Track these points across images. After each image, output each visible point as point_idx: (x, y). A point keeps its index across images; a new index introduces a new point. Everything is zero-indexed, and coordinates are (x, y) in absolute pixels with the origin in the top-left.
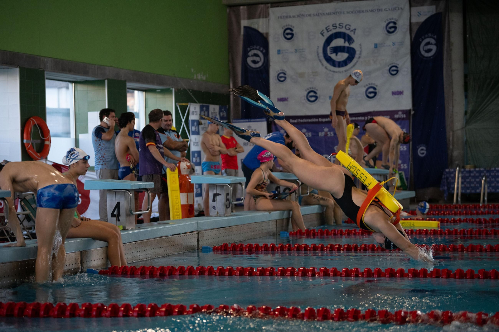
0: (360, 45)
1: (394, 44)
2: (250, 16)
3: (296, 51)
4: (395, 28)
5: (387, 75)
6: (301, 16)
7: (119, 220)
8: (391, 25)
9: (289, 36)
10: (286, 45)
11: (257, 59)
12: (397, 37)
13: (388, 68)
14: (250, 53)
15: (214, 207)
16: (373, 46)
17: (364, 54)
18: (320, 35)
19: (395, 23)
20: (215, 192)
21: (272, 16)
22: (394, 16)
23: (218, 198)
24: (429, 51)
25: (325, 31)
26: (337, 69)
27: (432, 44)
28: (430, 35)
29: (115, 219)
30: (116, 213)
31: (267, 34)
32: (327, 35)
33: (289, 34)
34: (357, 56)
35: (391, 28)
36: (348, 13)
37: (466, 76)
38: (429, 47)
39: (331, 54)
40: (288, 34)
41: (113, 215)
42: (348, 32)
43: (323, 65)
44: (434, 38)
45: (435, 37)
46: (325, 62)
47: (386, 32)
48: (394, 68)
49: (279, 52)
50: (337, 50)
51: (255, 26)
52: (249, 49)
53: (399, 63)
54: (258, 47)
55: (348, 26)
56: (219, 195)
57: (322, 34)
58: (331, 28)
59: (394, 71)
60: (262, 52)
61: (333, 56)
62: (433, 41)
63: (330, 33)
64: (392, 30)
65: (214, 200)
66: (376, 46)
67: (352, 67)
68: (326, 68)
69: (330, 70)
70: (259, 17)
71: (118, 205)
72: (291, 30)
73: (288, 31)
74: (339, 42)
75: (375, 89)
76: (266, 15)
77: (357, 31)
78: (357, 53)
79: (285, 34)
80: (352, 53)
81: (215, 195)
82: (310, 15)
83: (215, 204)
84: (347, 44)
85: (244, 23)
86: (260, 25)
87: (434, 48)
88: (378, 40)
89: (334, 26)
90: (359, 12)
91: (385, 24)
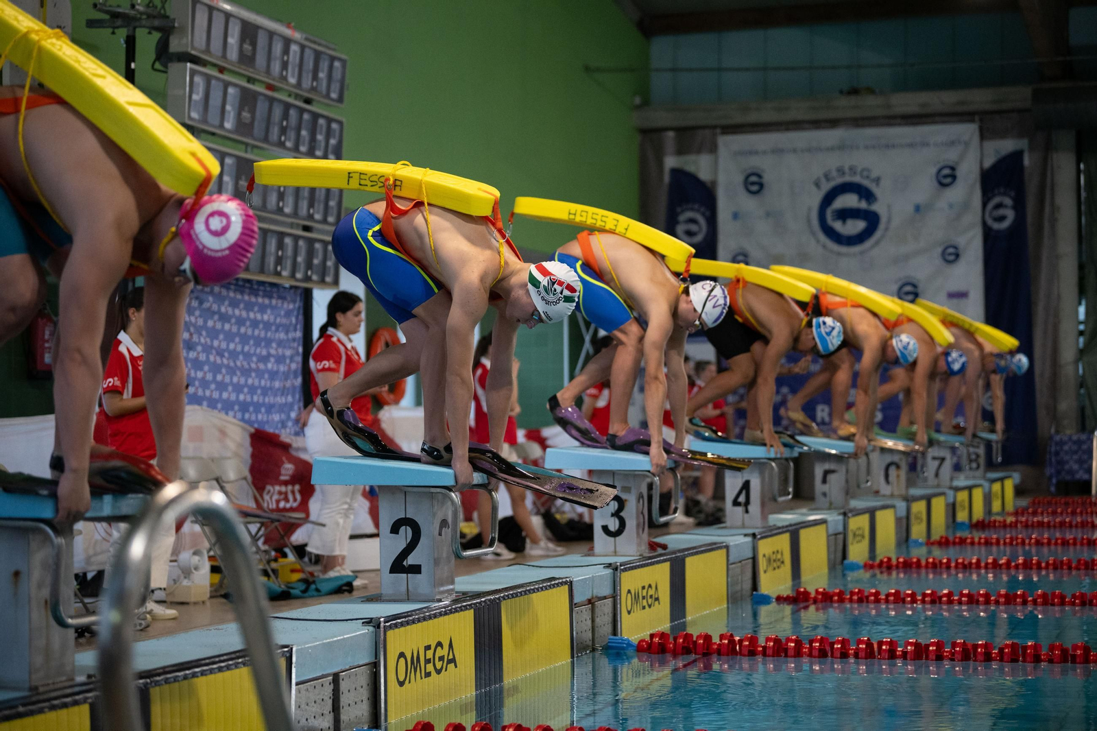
0: (889, 206)
1: (951, 206)
2: (681, 151)
3: (768, 214)
4: (954, 177)
5: (938, 261)
6: (778, 151)
7: (747, 511)
8: (946, 171)
9: (755, 188)
10: (749, 204)
11: (694, 228)
12: (956, 193)
13: (940, 250)
14: (682, 218)
15: (824, 494)
16: (911, 209)
17: (896, 222)
18: (814, 188)
19: (953, 169)
20: (827, 466)
21: (722, 150)
22: (951, 156)
23: (831, 477)
24: (1002, 219)
25: (823, 180)
26: (844, 249)
27: (1006, 206)
28: (1002, 190)
29: (740, 509)
30: (742, 499)
31: (714, 183)
32: (826, 187)
33: (755, 184)
34: (882, 226)
35: (947, 177)
36: (867, 147)
37: (1081, 267)
38: (1001, 212)
39: (834, 220)
40: (753, 183)
41: (736, 503)
42: (866, 183)
43: (818, 241)
44: (1011, 197)
45: (1013, 194)
46: (822, 237)
47: (935, 184)
48: (951, 250)
49: (736, 216)
50: (844, 215)
51: (691, 168)
52: (679, 210)
53: (961, 241)
54: (696, 206)
55: (866, 172)
56: (833, 471)
57: (817, 185)
58: (834, 174)
59: (952, 255)
60: (703, 214)
61: (838, 226)
62: (1008, 201)
63: (832, 184)
64: (948, 180)
65: (824, 481)
66: (918, 209)
67: (873, 247)
68: (824, 247)
69: (832, 251)
70: (699, 151)
71: (746, 486)
72: (760, 176)
73: (753, 179)
74: (849, 201)
75: (915, 286)
76: (713, 149)
77: (882, 183)
78: (883, 220)
79: (747, 183)
80: (872, 221)
81: (826, 473)
82: (795, 151)
83: (826, 488)
84: (863, 205)
85: (670, 162)
86: (701, 166)
87: (1010, 214)
88: (921, 197)
89: (841, 171)
90: (887, 146)
91: (934, 170)
